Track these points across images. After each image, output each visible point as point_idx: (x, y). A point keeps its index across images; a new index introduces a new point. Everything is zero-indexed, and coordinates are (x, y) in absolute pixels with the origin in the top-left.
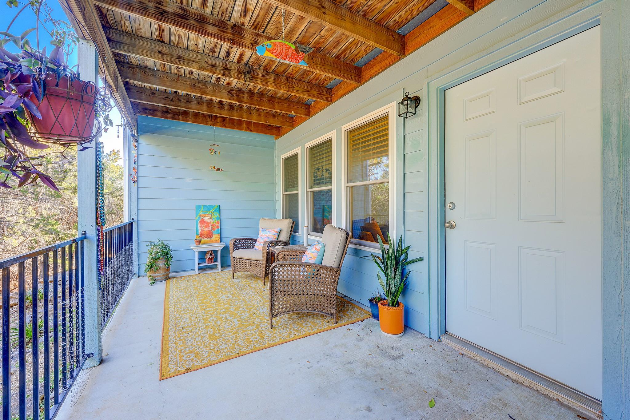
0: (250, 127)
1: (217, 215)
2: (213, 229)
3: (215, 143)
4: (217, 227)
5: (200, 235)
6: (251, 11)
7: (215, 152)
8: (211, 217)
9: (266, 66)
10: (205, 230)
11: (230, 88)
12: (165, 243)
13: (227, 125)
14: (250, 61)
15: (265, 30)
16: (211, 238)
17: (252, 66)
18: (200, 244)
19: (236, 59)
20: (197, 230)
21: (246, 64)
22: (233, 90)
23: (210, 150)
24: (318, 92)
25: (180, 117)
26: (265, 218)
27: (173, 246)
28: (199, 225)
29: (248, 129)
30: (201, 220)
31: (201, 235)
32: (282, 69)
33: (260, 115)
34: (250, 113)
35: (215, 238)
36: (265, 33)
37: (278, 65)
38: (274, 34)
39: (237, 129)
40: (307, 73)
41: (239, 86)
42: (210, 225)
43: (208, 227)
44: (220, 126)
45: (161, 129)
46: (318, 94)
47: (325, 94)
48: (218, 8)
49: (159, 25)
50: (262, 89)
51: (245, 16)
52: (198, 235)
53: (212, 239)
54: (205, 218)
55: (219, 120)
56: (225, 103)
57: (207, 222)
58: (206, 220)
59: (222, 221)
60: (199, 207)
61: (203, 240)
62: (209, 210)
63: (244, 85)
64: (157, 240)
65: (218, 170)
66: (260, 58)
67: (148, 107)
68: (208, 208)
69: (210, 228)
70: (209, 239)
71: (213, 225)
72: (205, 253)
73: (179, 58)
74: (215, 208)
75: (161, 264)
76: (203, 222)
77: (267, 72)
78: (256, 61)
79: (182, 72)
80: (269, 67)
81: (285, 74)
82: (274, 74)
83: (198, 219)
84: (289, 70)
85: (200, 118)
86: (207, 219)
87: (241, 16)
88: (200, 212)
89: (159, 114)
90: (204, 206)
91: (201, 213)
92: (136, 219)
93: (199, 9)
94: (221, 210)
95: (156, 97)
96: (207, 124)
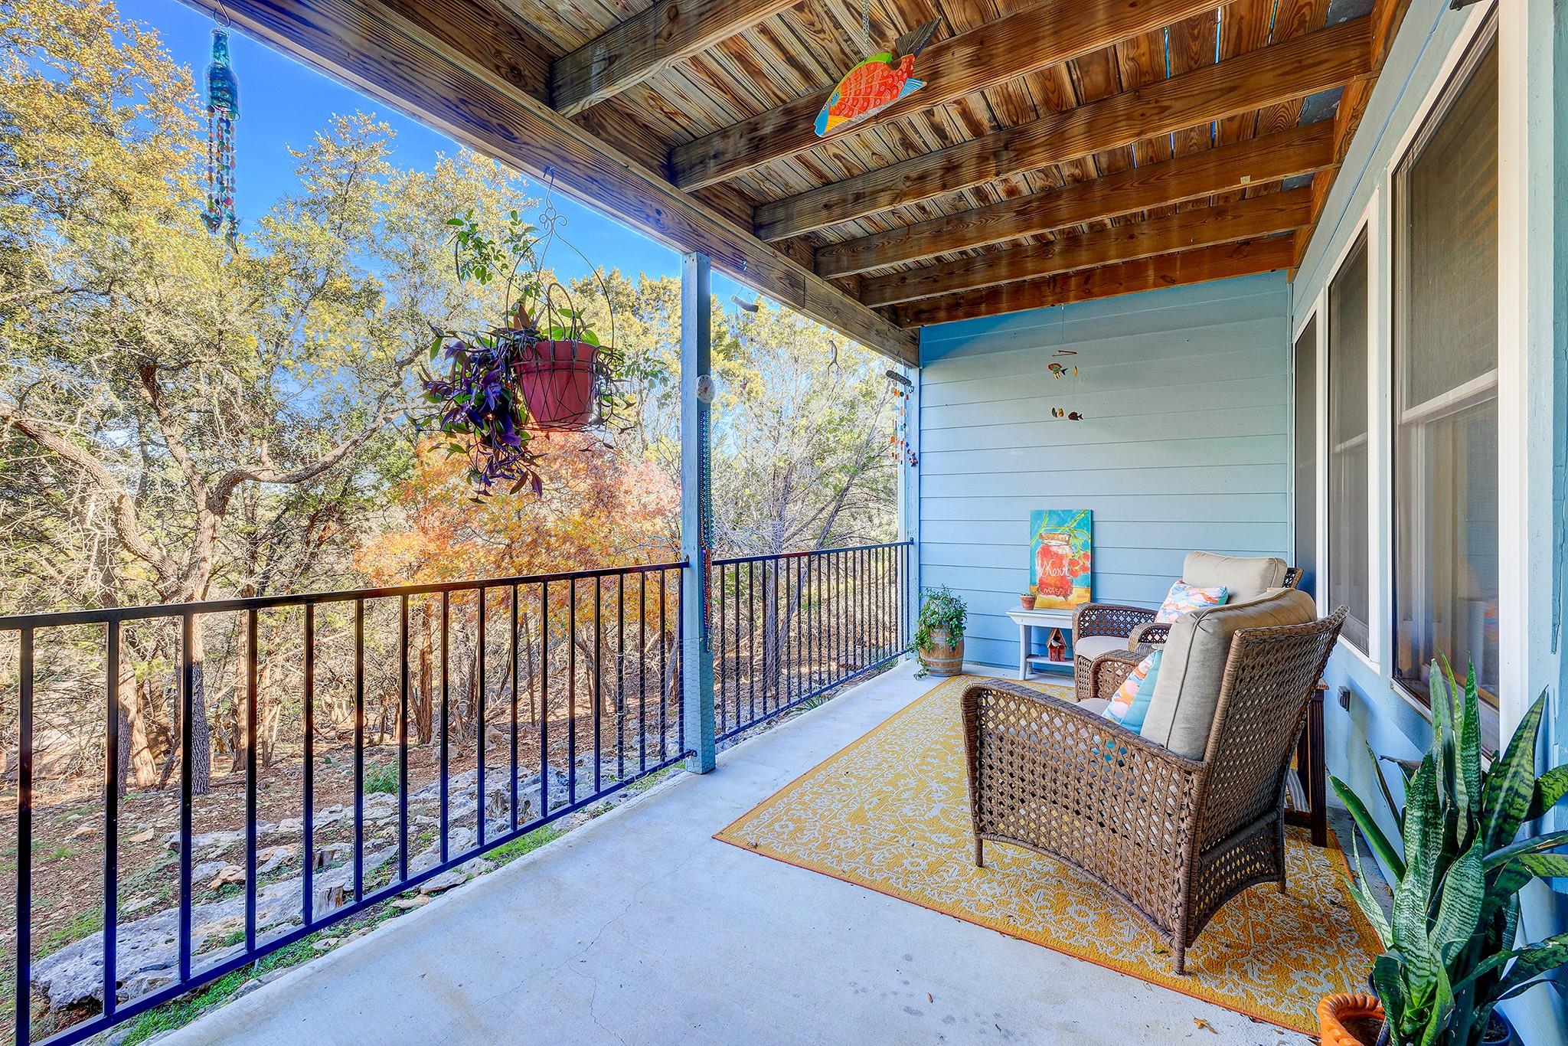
0: (1167, 271)
1: (1084, 537)
2: (1073, 573)
3: (1065, 347)
4: (1084, 568)
5: (1040, 585)
6: (880, 15)
7: (1063, 371)
8: (1068, 542)
9: (1047, 102)
10: (1054, 573)
11: (1022, 201)
12: (954, 595)
13: (1096, 290)
14: (997, 113)
15: (949, 26)
16: (1066, 596)
17: (1014, 123)
18: (1031, 608)
19: (967, 133)
20: (1033, 573)
21: (998, 127)
22: (1030, 202)
23: (1050, 367)
24: (1279, 71)
25: (983, 307)
26: (1200, 552)
27: (972, 603)
28: (1038, 562)
29: (1162, 281)
30: (1043, 548)
31: (1043, 586)
32: (1099, 78)
33: (1164, 231)
34: (1132, 237)
35: (1079, 597)
36: (957, 32)
37: (1075, 77)
38: (977, 17)
39: (1129, 289)
40: (1192, 35)
41: (1039, 183)
42: (1065, 562)
43: (1061, 566)
44: (1077, 298)
45: (961, 343)
46: (1285, 74)
47: (1324, 57)
48: (830, 64)
49: (796, 157)
50: (1104, 161)
51: (882, 35)
52: (1034, 584)
53: (1070, 598)
54: (1053, 543)
55: (1073, 282)
56: (1051, 237)
57: (1056, 554)
58: (1054, 549)
59: (1099, 553)
60: (1038, 515)
61: (1041, 598)
62: (1062, 522)
63: (1046, 176)
64: (940, 586)
65: (1074, 416)
66: (1012, 94)
67: (924, 307)
68: (1061, 517)
69: (1065, 569)
70: (1061, 598)
71: (1073, 563)
72: (1044, 632)
73: (858, 197)
74: (1079, 517)
75: (940, 638)
76: (1046, 552)
77: (1065, 112)
78: (1011, 107)
79: (908, 217)
80: (1060, 97)
81: (1124, 84)
82: (1089, 104)
83: (1036, 545)
84: (1122, 69)
85: (1026, 293)
86: (1057, 546)
87: (877, 43)
88: (1040, 527)
89: (942, 314)
90: (1051, 513)
91: (1042, 531)
92: (916, 540)
93: (811, 90)
94: (1097, 525)
95: (909, 284)
96: (1042, 304)
